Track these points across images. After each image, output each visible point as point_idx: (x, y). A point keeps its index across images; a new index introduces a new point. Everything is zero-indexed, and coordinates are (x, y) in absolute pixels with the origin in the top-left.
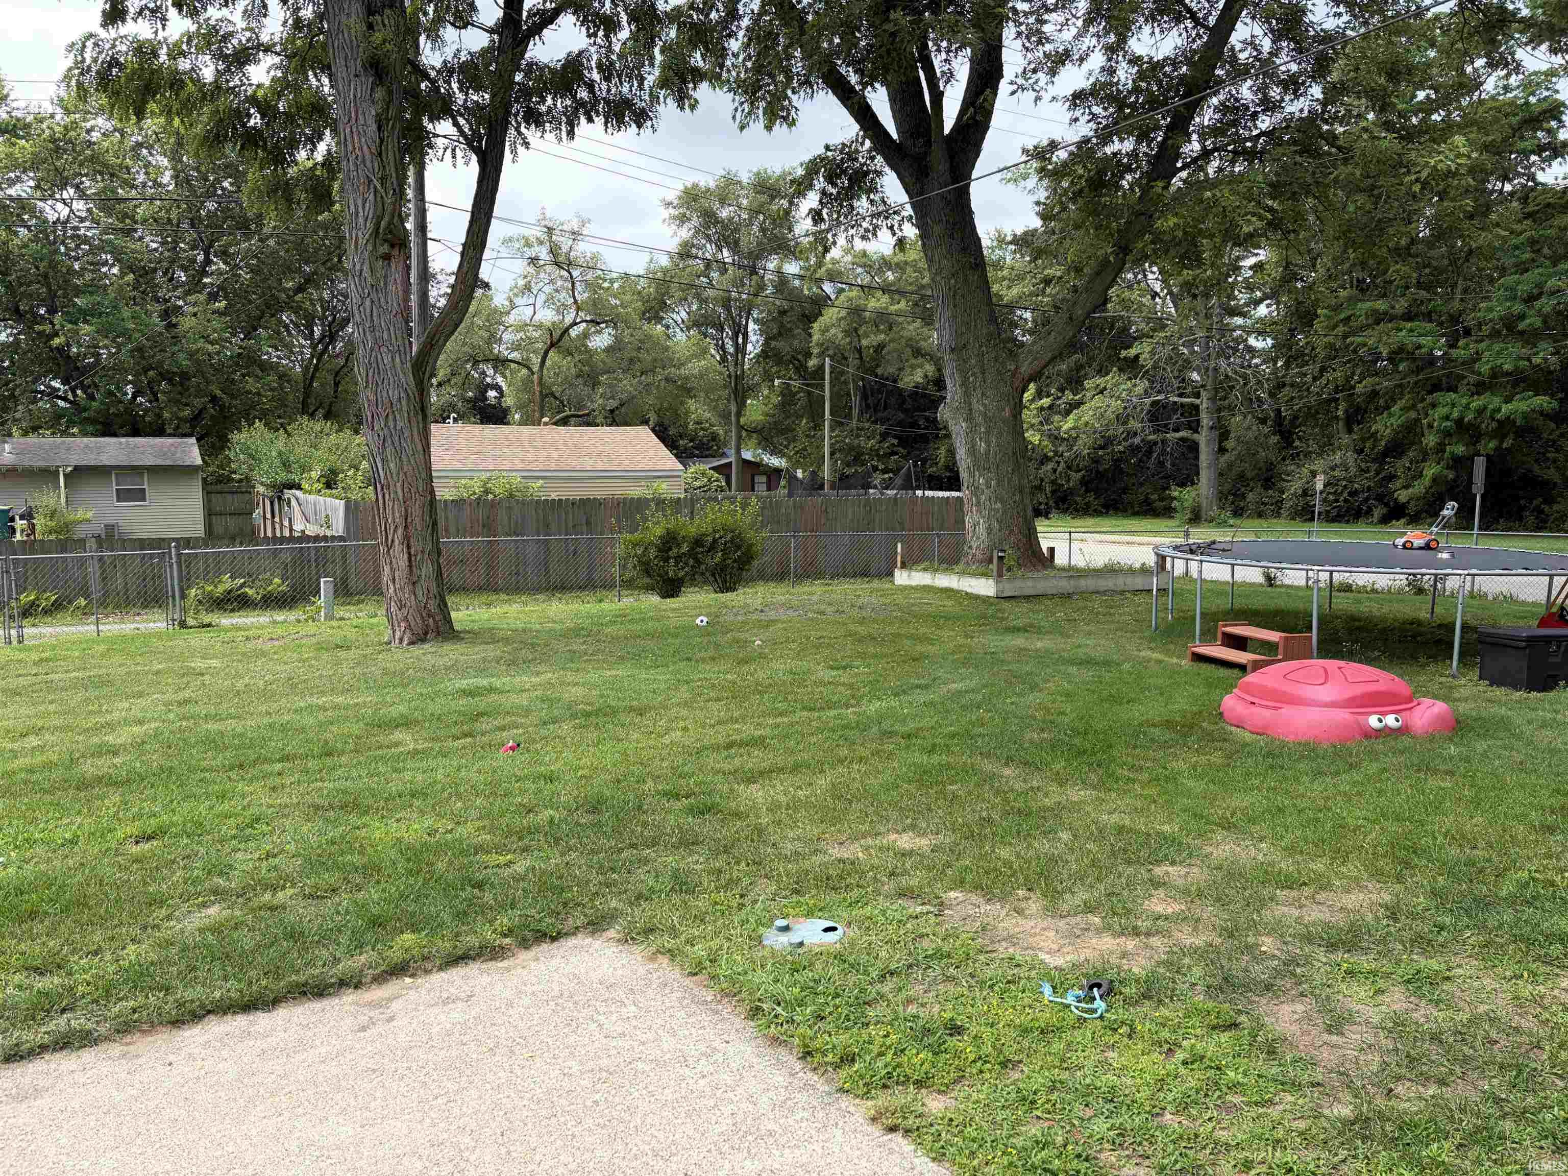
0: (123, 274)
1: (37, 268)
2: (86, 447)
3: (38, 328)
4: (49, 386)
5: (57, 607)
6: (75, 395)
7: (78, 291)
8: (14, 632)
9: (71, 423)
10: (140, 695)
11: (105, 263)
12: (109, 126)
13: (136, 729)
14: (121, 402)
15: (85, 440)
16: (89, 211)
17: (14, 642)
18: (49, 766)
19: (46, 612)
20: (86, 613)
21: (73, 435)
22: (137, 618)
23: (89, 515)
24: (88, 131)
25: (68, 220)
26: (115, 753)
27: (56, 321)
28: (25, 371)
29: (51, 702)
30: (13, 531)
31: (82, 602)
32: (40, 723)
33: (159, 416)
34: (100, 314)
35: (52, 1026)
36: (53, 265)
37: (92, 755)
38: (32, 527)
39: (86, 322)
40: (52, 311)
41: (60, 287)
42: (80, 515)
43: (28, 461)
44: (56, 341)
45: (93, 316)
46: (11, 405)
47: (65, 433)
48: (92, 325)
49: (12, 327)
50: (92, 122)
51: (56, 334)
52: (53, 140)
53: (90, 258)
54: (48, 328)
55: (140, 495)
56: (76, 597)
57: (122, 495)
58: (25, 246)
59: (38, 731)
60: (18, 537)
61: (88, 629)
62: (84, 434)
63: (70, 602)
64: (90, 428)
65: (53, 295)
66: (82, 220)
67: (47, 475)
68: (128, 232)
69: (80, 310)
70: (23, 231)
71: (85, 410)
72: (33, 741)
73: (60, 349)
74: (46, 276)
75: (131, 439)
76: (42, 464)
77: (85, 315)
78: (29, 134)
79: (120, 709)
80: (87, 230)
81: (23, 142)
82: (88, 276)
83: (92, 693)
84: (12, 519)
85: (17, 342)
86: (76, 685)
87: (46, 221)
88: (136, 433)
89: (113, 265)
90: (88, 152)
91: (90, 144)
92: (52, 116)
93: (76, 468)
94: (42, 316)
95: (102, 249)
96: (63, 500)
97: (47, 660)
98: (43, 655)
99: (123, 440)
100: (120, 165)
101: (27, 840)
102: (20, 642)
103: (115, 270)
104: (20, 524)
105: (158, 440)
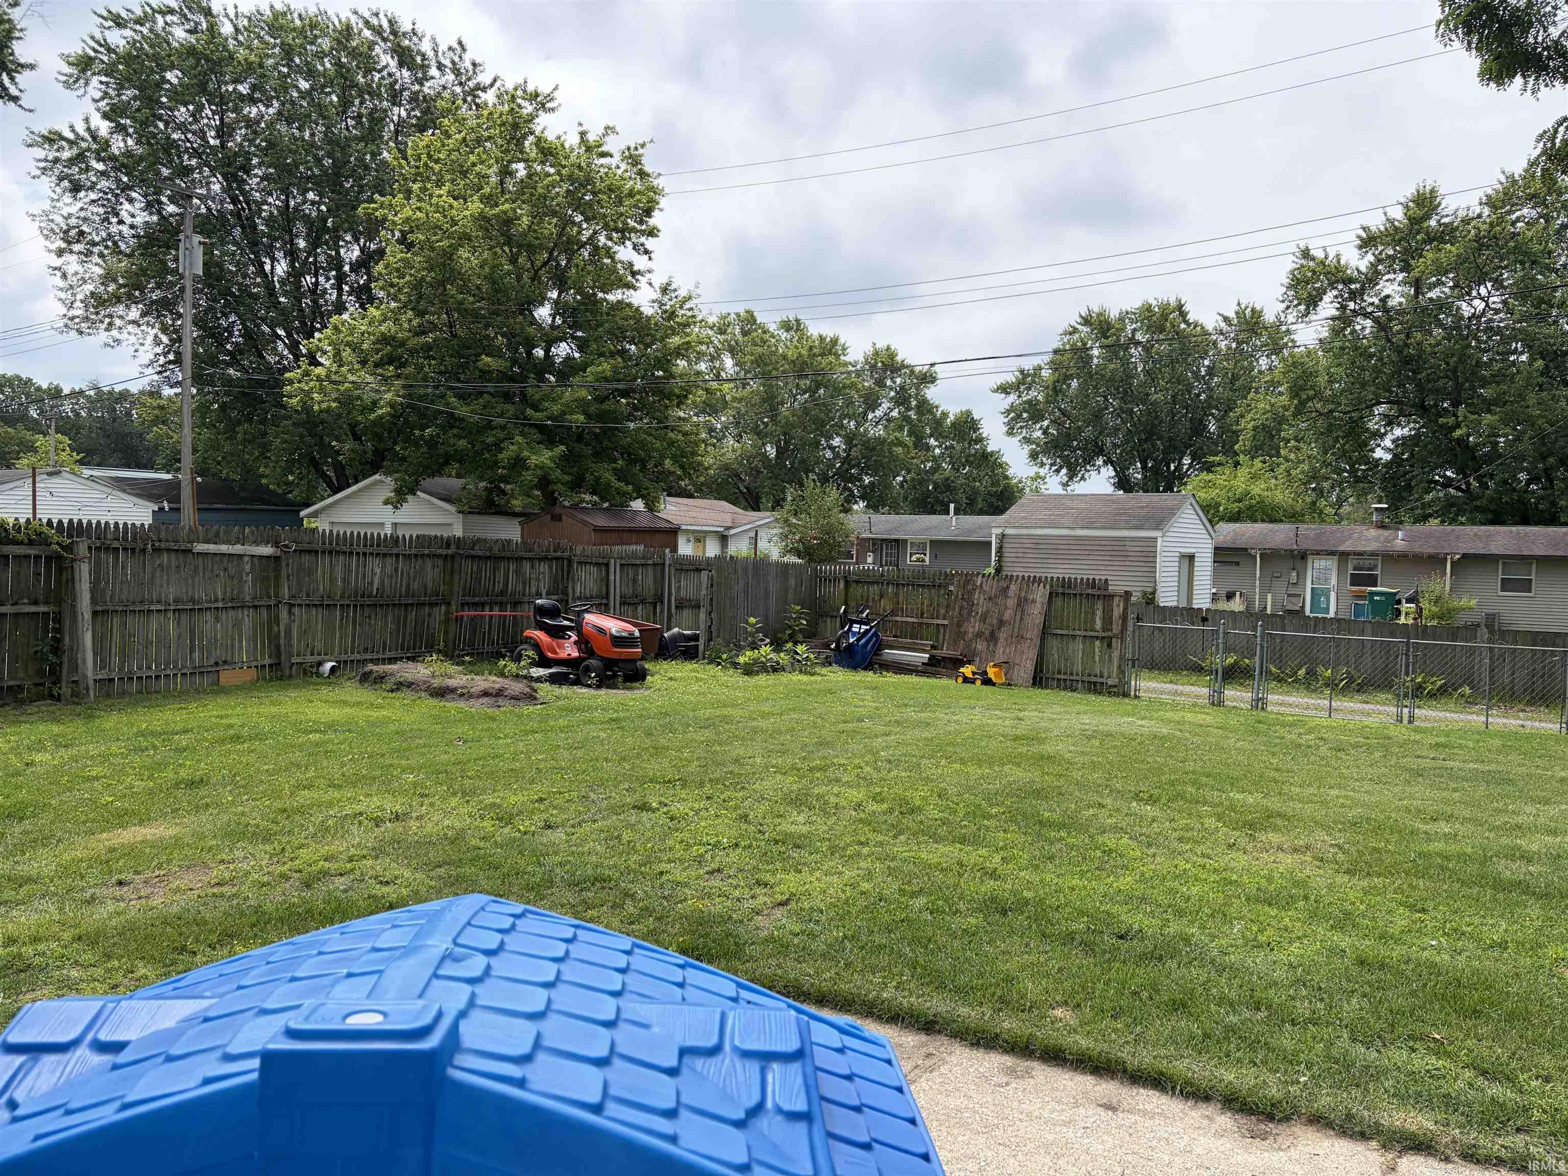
0: (1532, 360)
1: (1447, 364)
2: (1476, 535)
3: (1441, 420)
4: (1445, 476)
5: (1442, 693)
6: (1468, 484)
7: (1484, 383)
8: (1406, 710)
9: (1461, 511)
10: (1546, 802)
11: (1515, 352)
12: (1534, 213)
13: (1549, 839)
14: (1514, 490)
15: (1475, 528)
16: (1505, 302)
17: (1405, 721)
18: (1463, 857)
19: (1432, 695)
20: (1470, 702)
21: (1462, 524)
22: (1521, 714)
23: (1473, 602)
24: (1513, 224)
25: (1483, 313)
26: (1529, 861)
27: (1459, 414)
28: (1424, 462)
29: (1455, 790)
30: (1398, 613)
31: (1467, 690)
32: (1448, 810)
33: (1553, 504)
34: (1505, 403)
35: (1508, 1141)
36: (1463, 359)
37: (1506, 857)
38: (1420, 611)
39: (1489, 411)
40: (1456, 404)
41: (1467, 380)
42: (1464, 602)
43: (1417, 548)
44: (1458, 433)
45: (1496, 405)
46: (1405, 494)
47: (1453, 521)
48: (1495, 414)
49: (1415, 422)
50: (1518, 214)
51: (1458, 426)
52: (1478, 239)
53: (1501, 349)
54: (1451, 421)
55: (1526, 586)
56: (1461, 686)
57: (1507, 585)
58: (1439, 344)
59: (1449, 818)
60: (1402, 620)
61: (1475, 718)
62: (1474, 523)
63: (1455, 690)
64: (1479, 516)
65: (1459, 387)
66: (1497, 311)
67: (1435, 561)
68: (1542, 318)
69: (1484, 400)
70: (1438, 332)
71: (1478, 498)
72: (1444, 827)
73: (1459, 441)
74: (1455, 371)
75: (1521, 528)
76: (1431, 551)
77: (1488, 405)
78: (1454, 237)
79: (1528, 813)
80: (1501, 320)
81: (1448, 246)
82: (1496, 366)
83: (1496, 790)
84: (1399, 602)
85: (1418, 436)
86: (1475, 776)
87: (1462, 318)
88: (1525, 521)
89: (1522, 353)
90: (1512, 244)
91: (1514, 235)
92: (1479, 216)
93: (1464, 556)
94: (1445, 409)
95: (1515, 338)
96: (1448, 588)
97: (1444, 746)
98: (1438, 740)
99: (1514, 529)
100: (1542, 252)
101: (1455, 930)
102: (1410, 722)
103: (1524, 358)
104: (1405, 607)
105: (1551, 530)
